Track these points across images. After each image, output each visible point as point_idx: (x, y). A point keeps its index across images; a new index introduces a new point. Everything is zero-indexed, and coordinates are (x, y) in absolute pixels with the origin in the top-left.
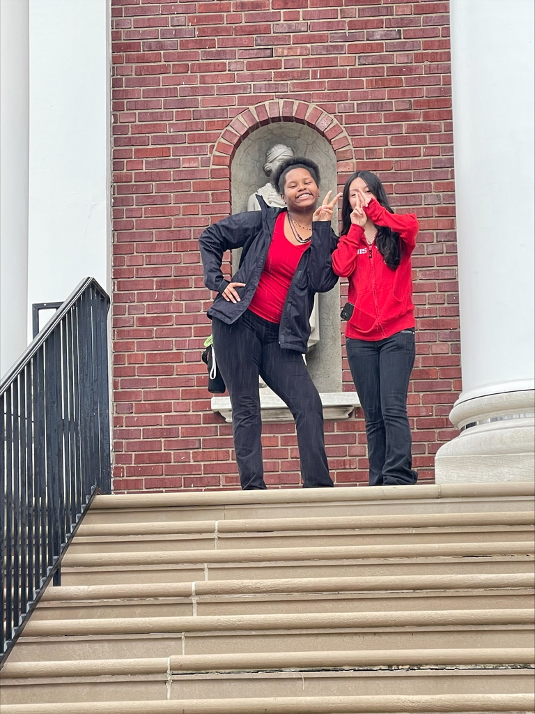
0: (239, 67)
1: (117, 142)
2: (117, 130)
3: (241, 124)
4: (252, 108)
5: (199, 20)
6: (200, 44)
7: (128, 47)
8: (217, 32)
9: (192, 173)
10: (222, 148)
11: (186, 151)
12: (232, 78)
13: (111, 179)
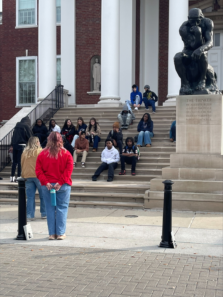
0: (91, 48)
1: (76, 58)
3: (91, 56)
4: (93, 54)
5: (86, 42)
6: (86, 45)
8: (88, 43)
9: (85, 63)
11: (85, 59)
12: (90, 50)
13: (75, 63)
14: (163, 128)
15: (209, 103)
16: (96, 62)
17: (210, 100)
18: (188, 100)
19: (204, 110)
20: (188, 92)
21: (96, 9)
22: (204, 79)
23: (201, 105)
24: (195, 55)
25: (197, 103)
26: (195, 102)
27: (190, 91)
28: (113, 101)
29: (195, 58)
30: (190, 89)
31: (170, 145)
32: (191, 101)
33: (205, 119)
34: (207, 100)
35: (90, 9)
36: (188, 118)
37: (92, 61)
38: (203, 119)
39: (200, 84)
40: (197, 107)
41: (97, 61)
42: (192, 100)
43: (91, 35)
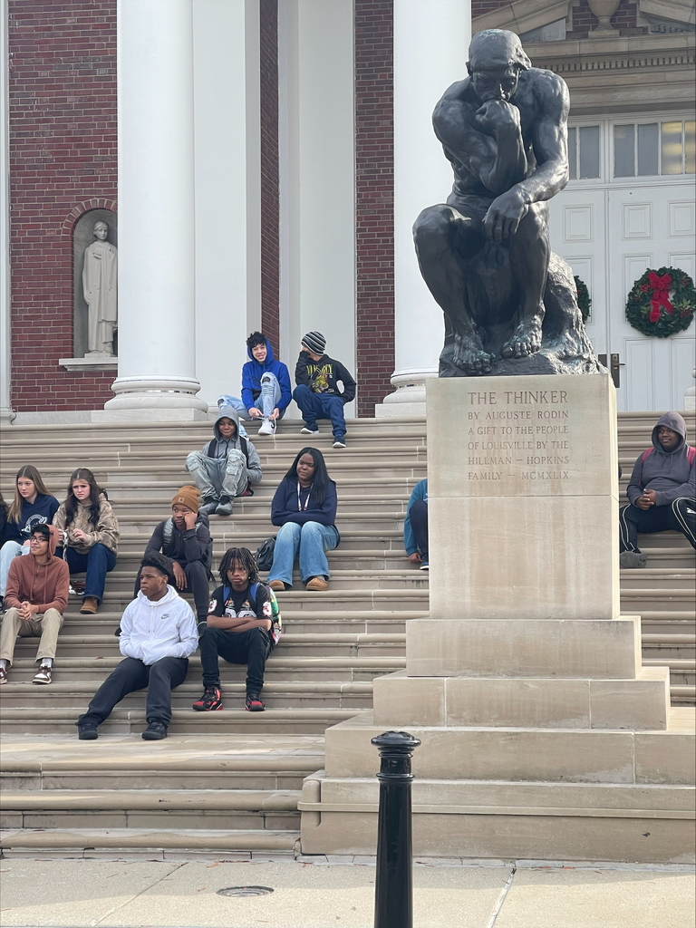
0: (76, 180)
1: (13, 220)
2: (12, 213)
3: (78, 211)
4: (83, 203)
5: (56, 153)
6: (56, 167)
7: (18, 168)
8: (64, 160)
9: (51, 238)
10: (67, 225)
11: (48, 226)
12: (72, 186)
13: (9, 241)
14: (377, 508)
15: (559, 407)
16: (96, 238)
17: (564, 394)
18: (476, 397)
19: (540, 437)
20: (475, 363)
21: (93, 20)
22: (537, 311)
23: (525, 415)
24: (496, 216)
25: (512, 407)
26: (501, 405)
27: (482, 361)
28: (171, 397)
29: (499, 228)
30: (482, 352)
31: (408, 578)
32: (488, 402)
33: (546, 475)
34: (548, 396)
35: (70, 21)
36: (476, 469)
37: (80, 233)
38: (536, 475)
39: (522, 333)
40: (512, 423)
41: (101, 234)
42: (490, 397)
43: (73, 126)
